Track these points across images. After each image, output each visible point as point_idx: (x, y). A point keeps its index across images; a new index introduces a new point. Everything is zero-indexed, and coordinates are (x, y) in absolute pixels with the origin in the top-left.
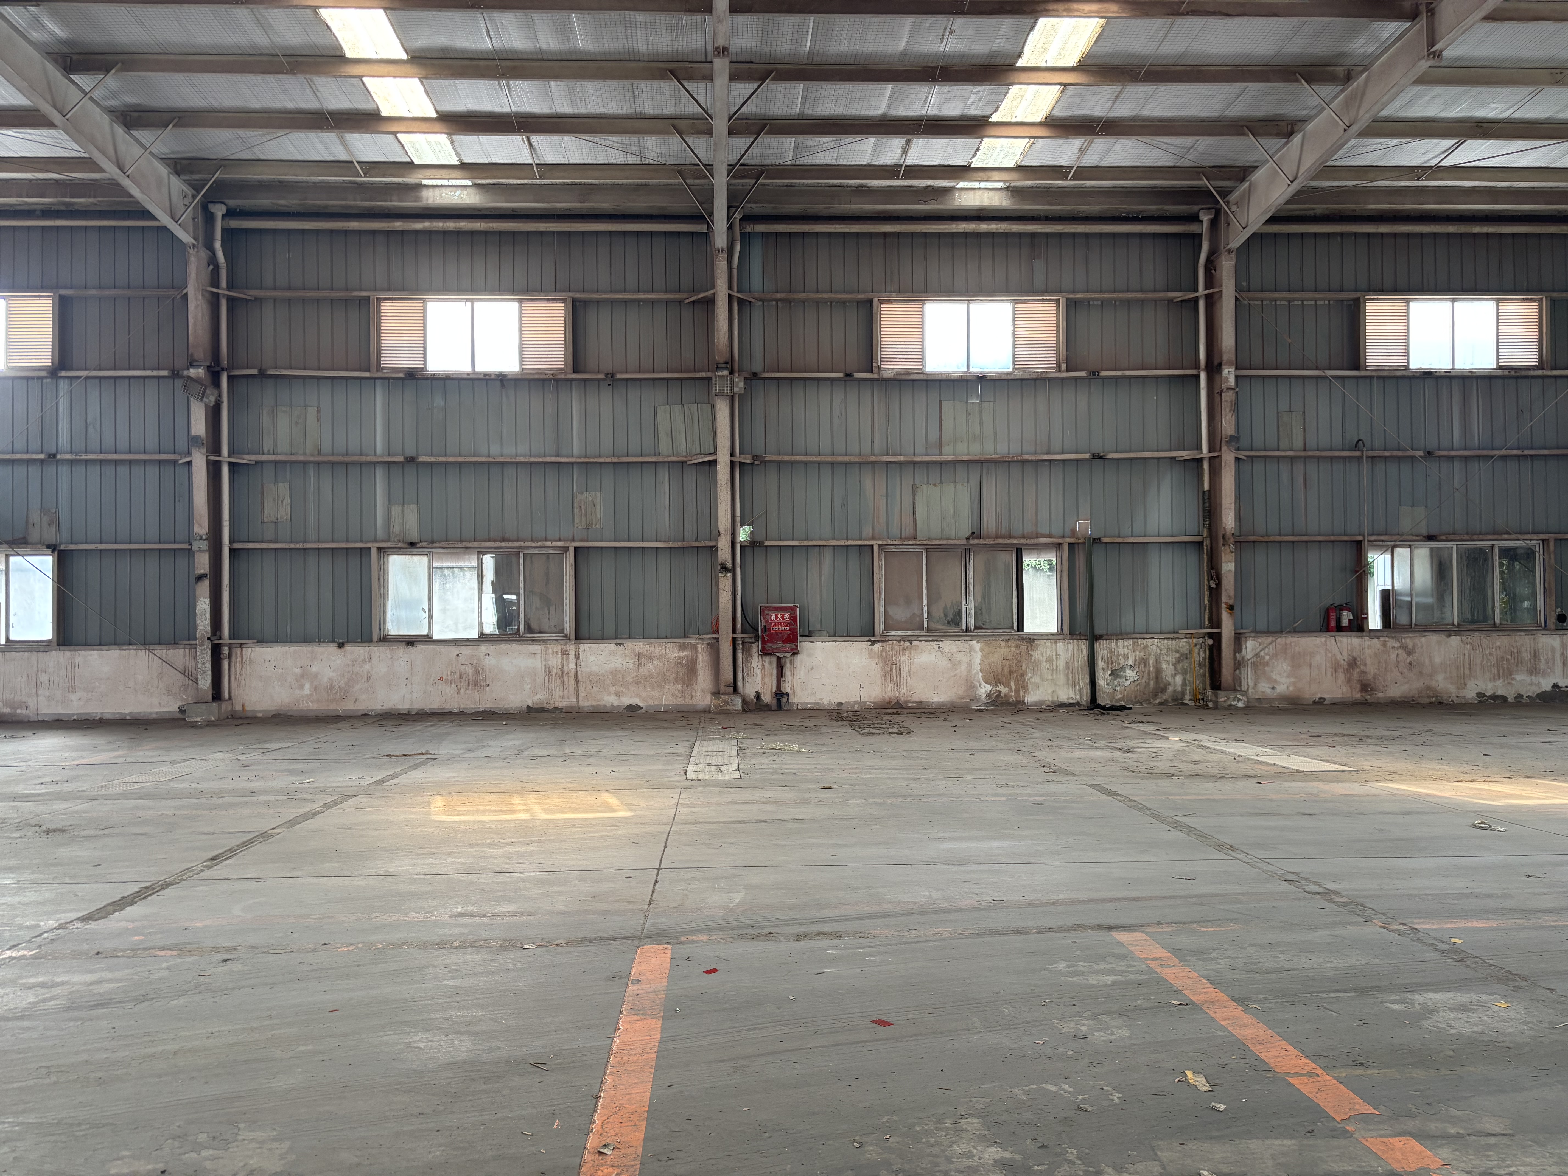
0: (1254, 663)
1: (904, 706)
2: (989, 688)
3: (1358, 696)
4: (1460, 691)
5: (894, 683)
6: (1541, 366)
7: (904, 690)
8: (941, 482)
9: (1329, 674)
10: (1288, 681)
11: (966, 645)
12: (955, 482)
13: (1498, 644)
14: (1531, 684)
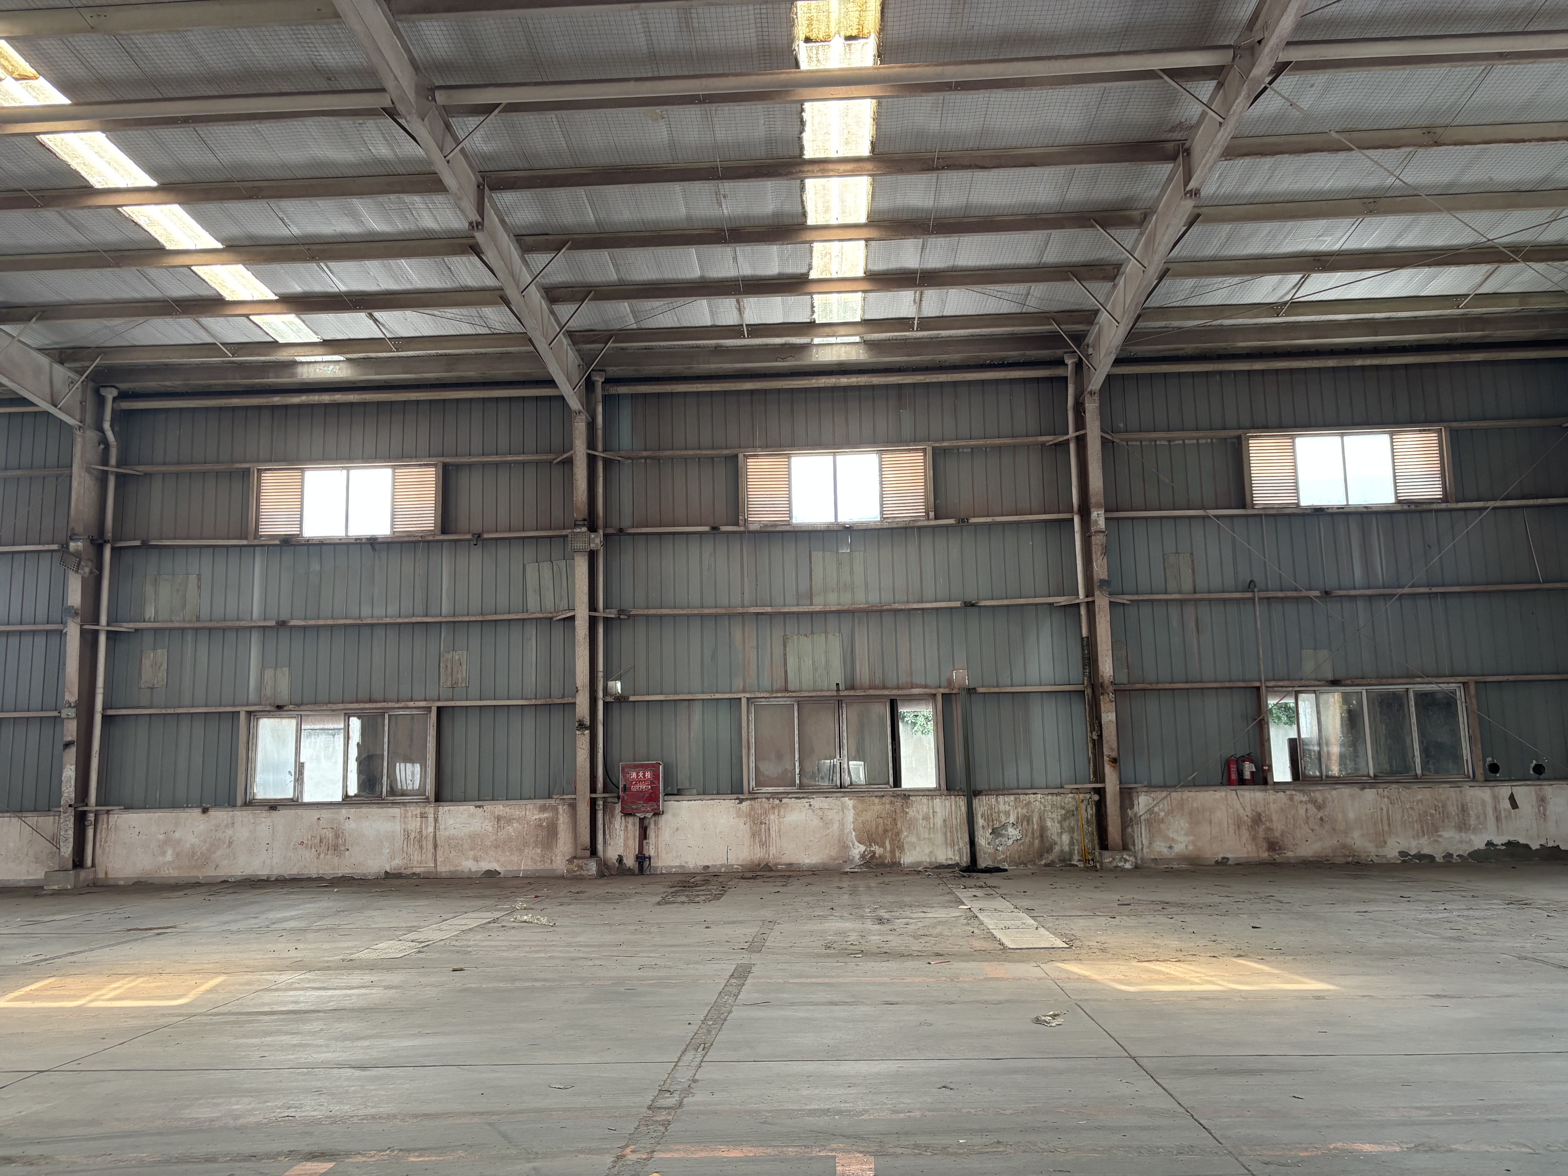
0: (1147, 821)
1: (774, 868)
2: (862, 848)
3: (1265, 855)
4: (1380, 850)
5: (763, 844)
6: (1445, 499)
7: (773, 851)
8: (812, 633)
9: (1232, 831)
10: (1187, 839)
11: (838, 803)
12: (826, 632)
13: (1419, 797)
14: (1461, 842)
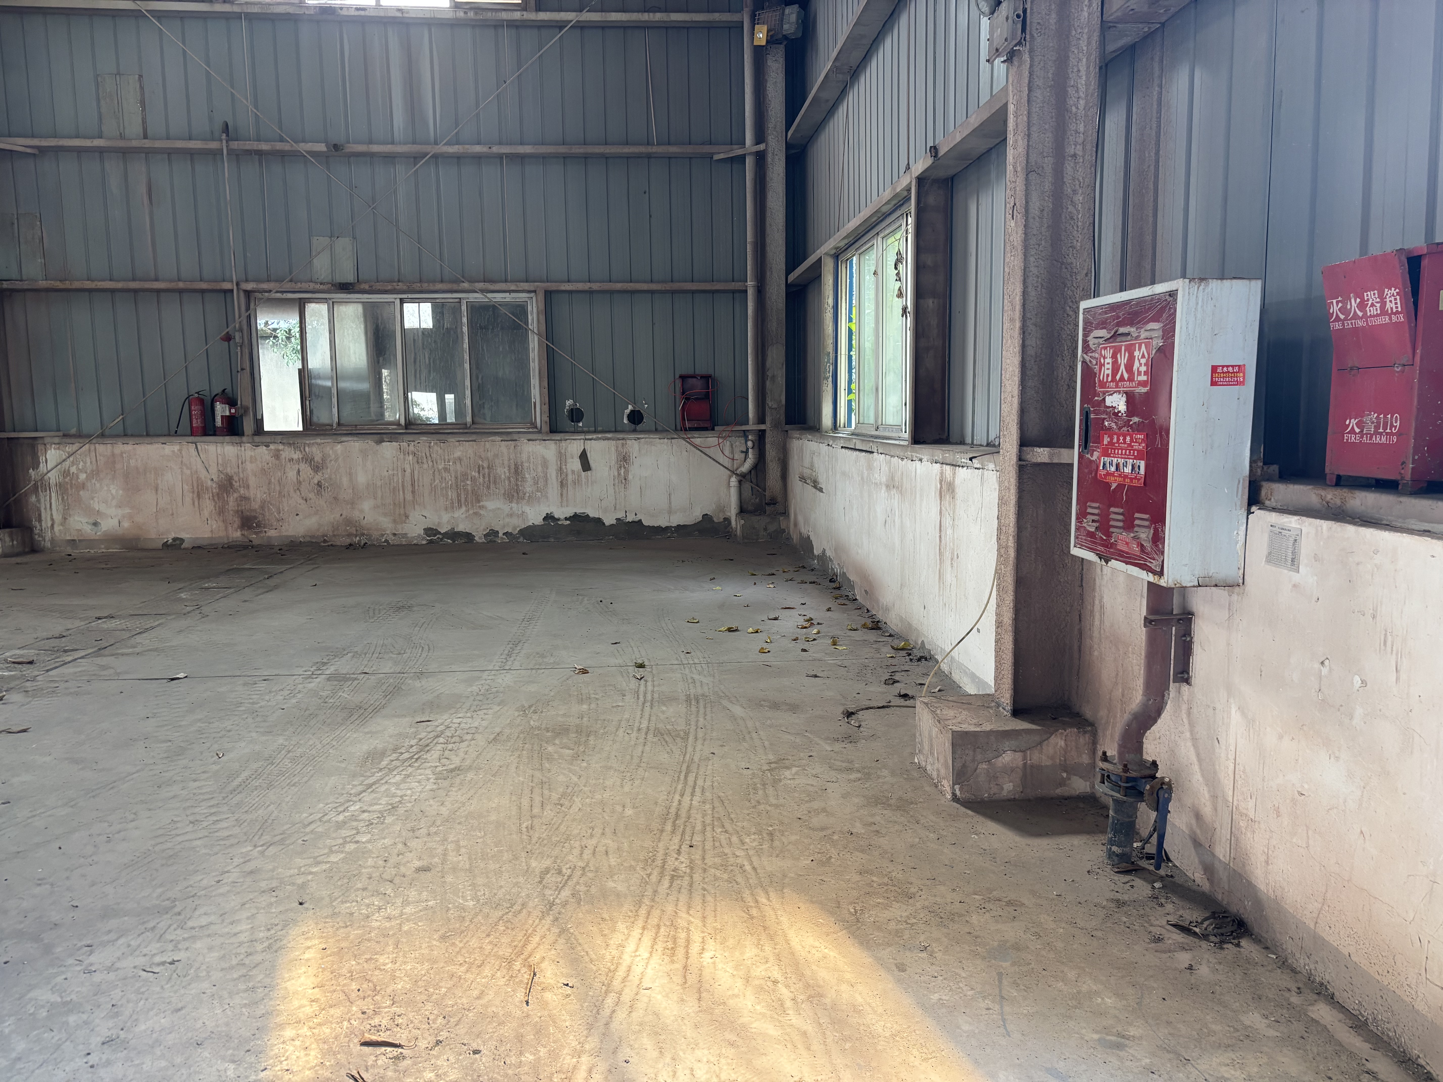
4: (399, 527)
6: (526, 5)
9: (188, 499)
10: (120, 512)
14: (511, 515)
